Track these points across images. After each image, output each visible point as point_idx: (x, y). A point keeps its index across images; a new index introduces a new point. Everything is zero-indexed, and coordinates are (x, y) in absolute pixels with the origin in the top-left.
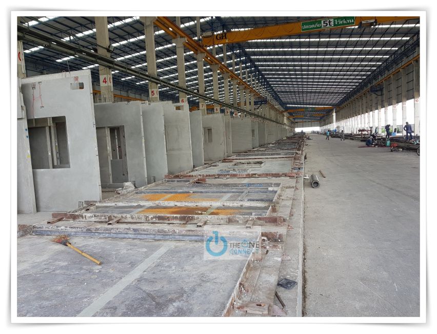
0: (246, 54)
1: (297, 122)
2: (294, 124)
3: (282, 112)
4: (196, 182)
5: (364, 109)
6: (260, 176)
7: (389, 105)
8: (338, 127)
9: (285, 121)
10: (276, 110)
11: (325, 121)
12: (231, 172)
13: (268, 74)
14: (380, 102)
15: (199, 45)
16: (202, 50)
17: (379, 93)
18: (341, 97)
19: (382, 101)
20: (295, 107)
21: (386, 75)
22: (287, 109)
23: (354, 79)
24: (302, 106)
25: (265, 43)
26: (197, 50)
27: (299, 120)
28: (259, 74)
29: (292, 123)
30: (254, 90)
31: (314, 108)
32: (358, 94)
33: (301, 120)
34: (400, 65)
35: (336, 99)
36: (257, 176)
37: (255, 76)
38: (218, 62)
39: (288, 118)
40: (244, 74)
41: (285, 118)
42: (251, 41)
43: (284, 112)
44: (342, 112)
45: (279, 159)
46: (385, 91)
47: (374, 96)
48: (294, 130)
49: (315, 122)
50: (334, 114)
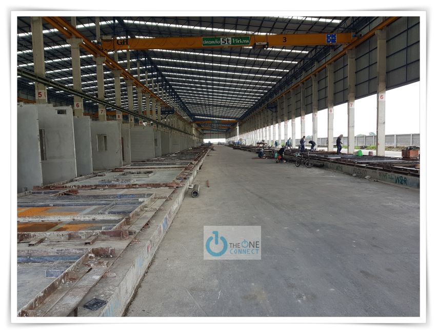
0: (152, 63)
1: (205, 134)
2: (202, 135)
3: (190, 123)
4: (65, 194)
5: (262, 123)
6: (141, 186)
7: (282, 121)
8: (241, 140)
9: (194, 132)
10: (184, 120)
11: (230, 133)
12: (113, 182)
13: (176, 85)
14: (274, 118)
15: (98, 48)
16: (102, 53)
17: (274, 110)
18: (243, 112)
19: (277, 117)
20: (203, 119)
21: (279, 94)
22: (195, 120)
23: (253, 96)
24: (209, 118)
25: (171, 54)
26: (96, 54)
27: (207, 132)
28: (165, 84)
29: (201, 134)
30: (161, 100)
31: (220, 120)
32: (257, 110)
33: (209, 132)
34: (290, 86)
35: (239, 114)
36: (137, 186)
37: (162, 85)
38: (120, 68)
39: (196, 129)
40: (150, 82)
41: (194, 129)
42: (156, 50)
43: (192, 123)
44: (244, 125)
45: (171, 169)
46: (278, 109)
47: (270, 112)
48: (203, 141)
49: (222, 134)
50: (238, 127)
